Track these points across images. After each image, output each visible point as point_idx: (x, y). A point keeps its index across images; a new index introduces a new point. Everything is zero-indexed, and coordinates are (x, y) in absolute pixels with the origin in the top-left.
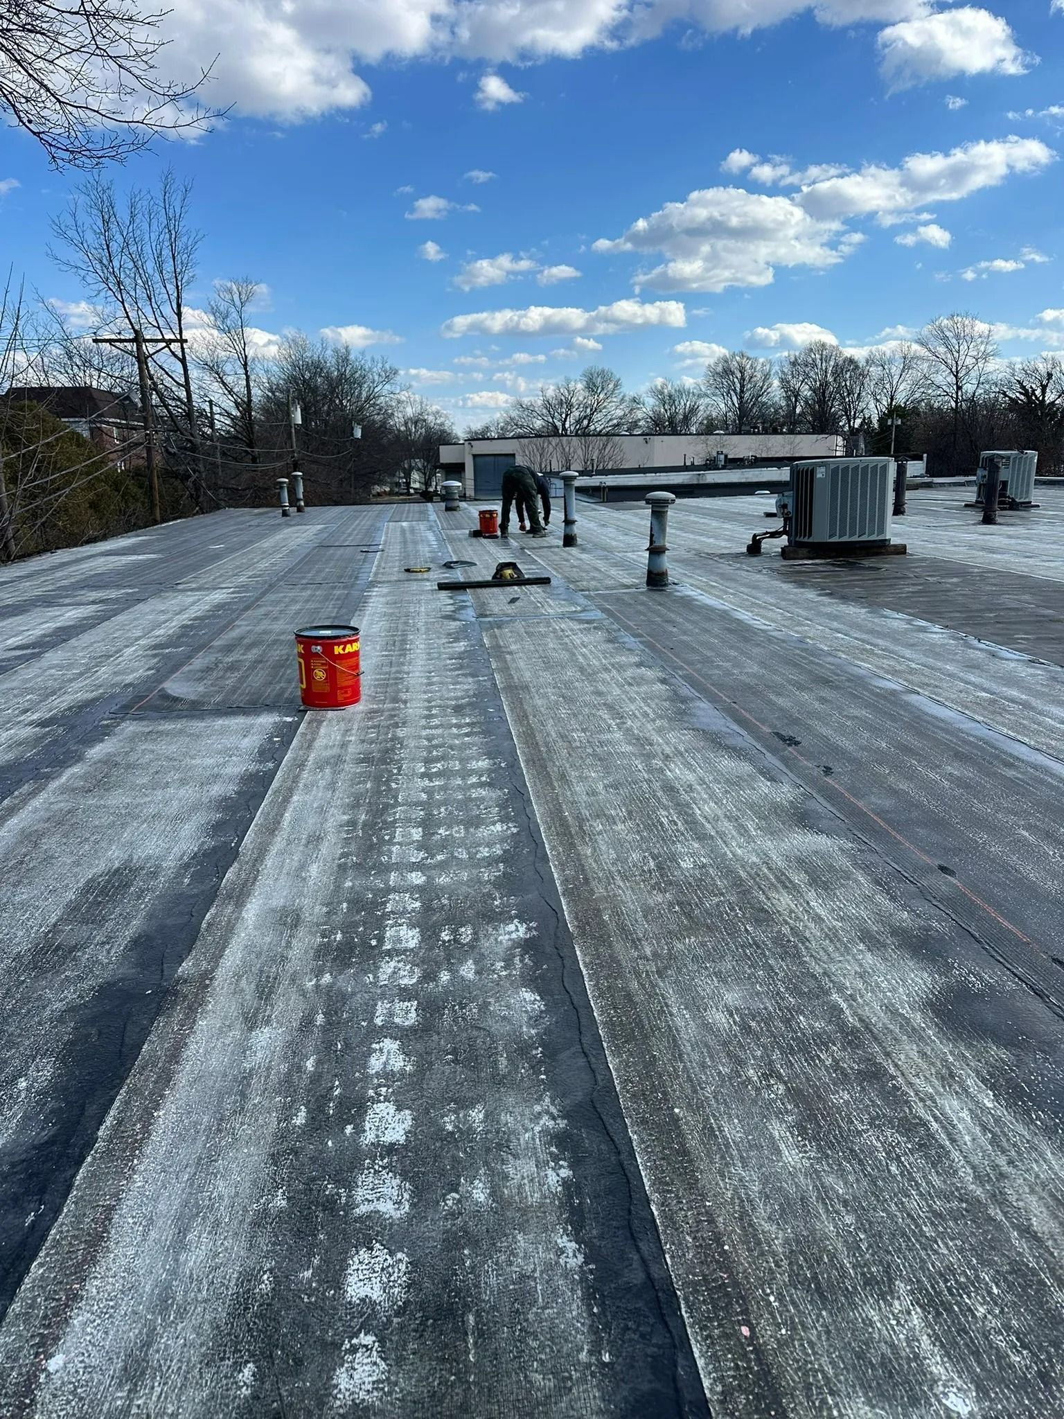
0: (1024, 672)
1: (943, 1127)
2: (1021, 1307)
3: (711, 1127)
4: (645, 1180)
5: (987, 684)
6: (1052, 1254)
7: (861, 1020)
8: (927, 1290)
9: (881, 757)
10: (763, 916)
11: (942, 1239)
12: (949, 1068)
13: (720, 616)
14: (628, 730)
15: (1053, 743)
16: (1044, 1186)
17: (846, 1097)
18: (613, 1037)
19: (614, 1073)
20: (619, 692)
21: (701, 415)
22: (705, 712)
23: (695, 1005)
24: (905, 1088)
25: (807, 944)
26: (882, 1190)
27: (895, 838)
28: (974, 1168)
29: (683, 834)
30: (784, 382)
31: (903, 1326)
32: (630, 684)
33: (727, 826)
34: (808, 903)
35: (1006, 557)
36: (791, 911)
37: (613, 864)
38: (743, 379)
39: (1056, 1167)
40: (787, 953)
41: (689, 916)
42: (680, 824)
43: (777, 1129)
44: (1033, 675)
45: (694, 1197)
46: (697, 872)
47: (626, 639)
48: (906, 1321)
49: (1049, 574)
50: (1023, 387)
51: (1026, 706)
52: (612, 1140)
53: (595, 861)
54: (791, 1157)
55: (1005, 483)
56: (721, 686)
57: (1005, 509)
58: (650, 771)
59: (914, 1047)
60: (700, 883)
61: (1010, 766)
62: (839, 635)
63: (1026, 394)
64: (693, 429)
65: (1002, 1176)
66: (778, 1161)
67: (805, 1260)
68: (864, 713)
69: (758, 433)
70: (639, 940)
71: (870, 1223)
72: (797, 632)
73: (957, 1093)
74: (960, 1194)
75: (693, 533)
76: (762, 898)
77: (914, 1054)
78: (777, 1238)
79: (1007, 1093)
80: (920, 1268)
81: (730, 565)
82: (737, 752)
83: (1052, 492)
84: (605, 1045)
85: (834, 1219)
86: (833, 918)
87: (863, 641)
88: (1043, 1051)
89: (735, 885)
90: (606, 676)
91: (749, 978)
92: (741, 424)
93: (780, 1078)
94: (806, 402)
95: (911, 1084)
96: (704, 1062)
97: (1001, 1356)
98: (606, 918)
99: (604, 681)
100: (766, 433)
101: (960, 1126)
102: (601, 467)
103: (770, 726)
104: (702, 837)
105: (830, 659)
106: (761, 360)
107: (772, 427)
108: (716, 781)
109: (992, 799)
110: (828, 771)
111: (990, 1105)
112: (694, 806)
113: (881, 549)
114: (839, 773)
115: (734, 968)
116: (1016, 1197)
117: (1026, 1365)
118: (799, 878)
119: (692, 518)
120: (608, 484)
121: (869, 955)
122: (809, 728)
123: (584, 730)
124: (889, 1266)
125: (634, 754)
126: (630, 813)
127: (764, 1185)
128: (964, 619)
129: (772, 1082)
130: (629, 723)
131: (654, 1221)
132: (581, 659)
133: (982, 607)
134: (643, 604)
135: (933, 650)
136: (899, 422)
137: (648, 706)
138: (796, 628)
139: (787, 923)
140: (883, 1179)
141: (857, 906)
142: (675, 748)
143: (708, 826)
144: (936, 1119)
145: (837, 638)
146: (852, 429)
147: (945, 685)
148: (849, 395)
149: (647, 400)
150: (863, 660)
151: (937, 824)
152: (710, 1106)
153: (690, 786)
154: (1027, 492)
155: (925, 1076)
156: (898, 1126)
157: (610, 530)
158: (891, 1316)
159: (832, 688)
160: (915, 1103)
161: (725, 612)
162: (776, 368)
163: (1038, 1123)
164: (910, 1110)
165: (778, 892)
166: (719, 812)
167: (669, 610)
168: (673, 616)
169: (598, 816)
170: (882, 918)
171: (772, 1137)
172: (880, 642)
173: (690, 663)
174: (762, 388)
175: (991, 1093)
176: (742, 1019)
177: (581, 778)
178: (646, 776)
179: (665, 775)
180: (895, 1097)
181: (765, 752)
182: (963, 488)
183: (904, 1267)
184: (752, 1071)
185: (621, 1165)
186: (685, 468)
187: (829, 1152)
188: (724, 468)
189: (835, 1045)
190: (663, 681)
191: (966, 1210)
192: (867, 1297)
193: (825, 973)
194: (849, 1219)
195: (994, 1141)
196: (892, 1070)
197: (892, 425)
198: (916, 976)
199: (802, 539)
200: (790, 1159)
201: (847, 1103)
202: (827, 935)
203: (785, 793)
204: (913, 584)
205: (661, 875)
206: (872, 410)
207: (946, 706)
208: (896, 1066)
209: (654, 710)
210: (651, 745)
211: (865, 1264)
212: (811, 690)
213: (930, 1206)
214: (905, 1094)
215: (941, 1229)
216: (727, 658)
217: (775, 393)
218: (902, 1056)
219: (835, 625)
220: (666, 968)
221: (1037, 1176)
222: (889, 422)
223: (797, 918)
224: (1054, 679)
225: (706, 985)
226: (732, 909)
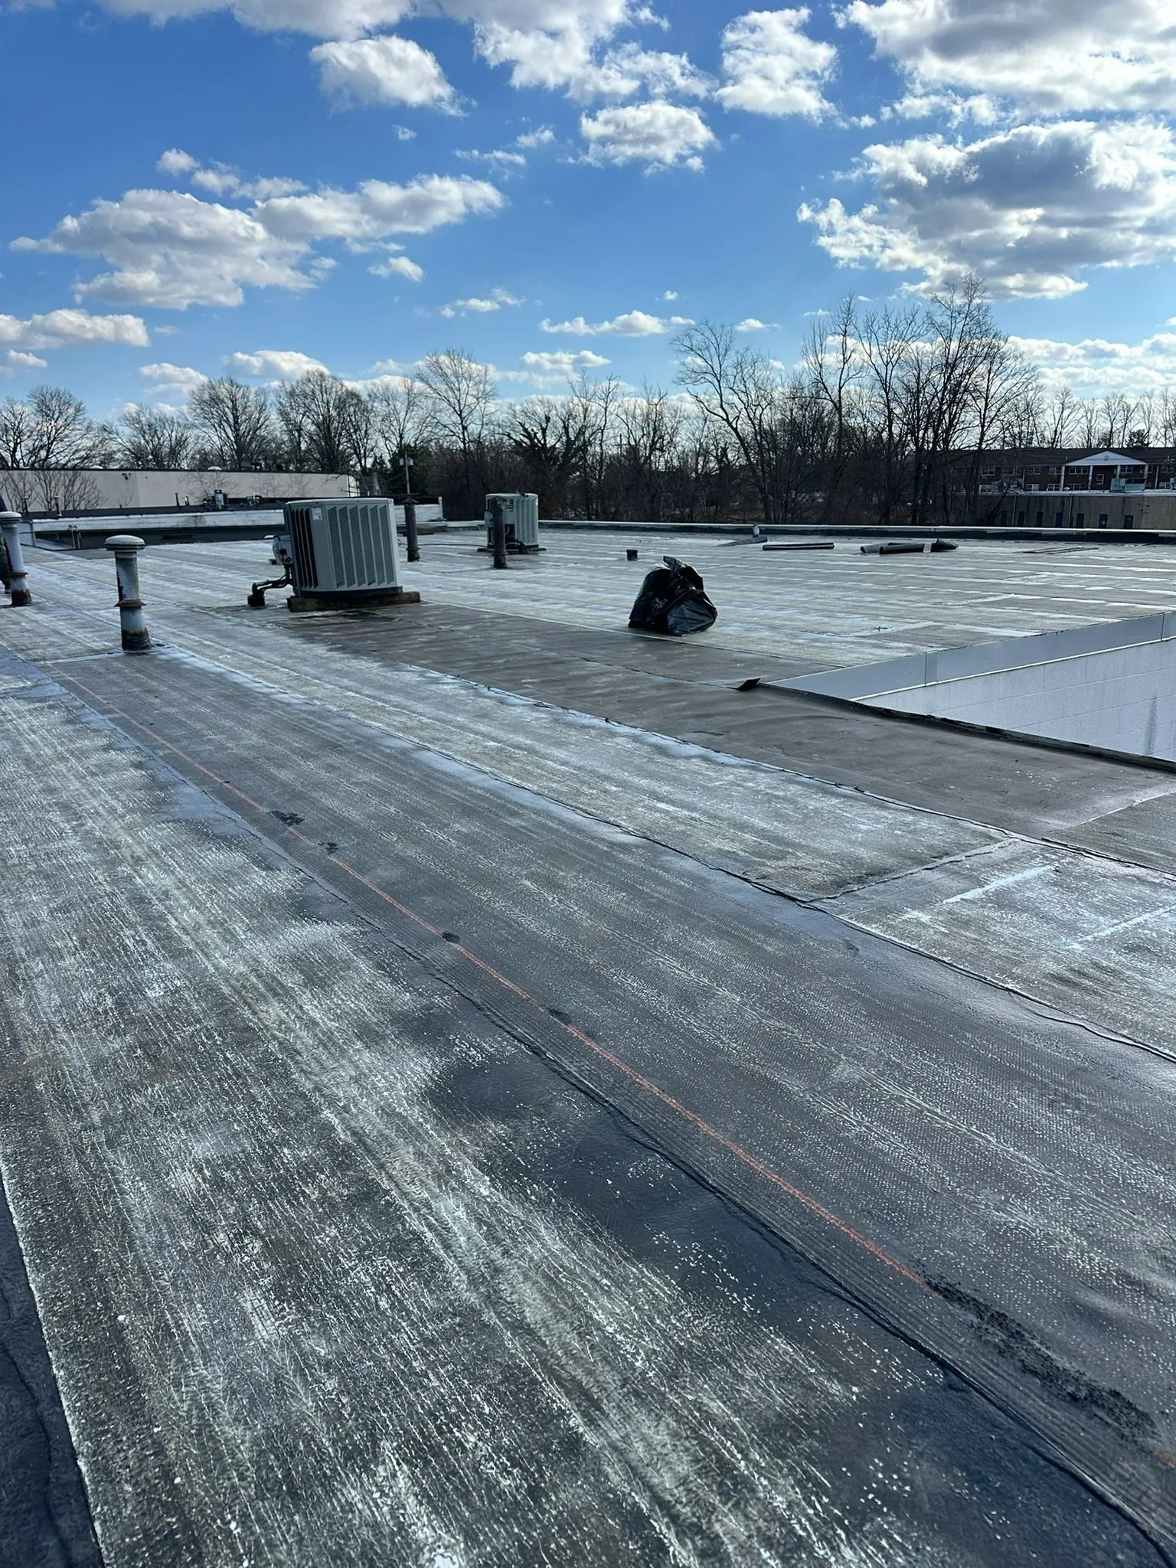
0: (530, 716)
1: (439, 1235)
2: (512, 1418)
3: (167, 1326)
4: (72, 1428)
5: (495, 732)
6: (544, 1344)
7: (354, 1134)
8: (414, 1439)
9: (390, 824)
10: (246, 1037)
11: (433, 1370)
12: (445, 1163)
13: (214, 681)
14: (87, 832)
15: (554, 785)
16: (538, 1267)
17: (334, 1232)
18: (38, 1244)
19: (37, 1295)
20: (78, 785)
21: (190, 449)
22: (191, 797)
23: (154, 1171)
24: (399, 1202)
25: (298, 1058)
26: (369, 1334)
27: (401, 912)
28: (468, 1272)
29: (152, 955)
30: (284, 414)
31: (387, 1495)
32: (93, 774)
33: (210, 935)
34: (301, 1007)
35: (515, 601)
36: (282, 1022)
37: (54, 1013)
38: (234, 408)
39: (550, 1243)
40: (273, 1074)
41: (153, 1058)
42: (149, 942)
43: (250, 1300)
44: (537, 719)
45: (138, 1427)
46: (168, 1000)
47: (92, 718)
48: (391, 1487)
49: (554, 617)
50: (526, 430)
51: (531, 751)
52: (29, 1389)
53: (31, 1014)
54: (266, 1330)
55: (512, 527)
56: (210, 764)
57: (515, 553)
58: (114, 882)
59: (411, 1149)
60: (172, 1013)
61: (514, 814)
62: (350, 693)
63: (529, 436)
64: (184, 465)
65: (497, 1271)
66: (249, 1341)
67: (277, 1457)
68: (374, 777)
69: (261, 471)
70: (85, 1105)
71: (355, 1379)
72: (304, 693)
73: (453, 1189)
74: (454, 1308)
75: (185, 584)
76: (248, 1014)
77: (410, 1158)
78: (243, 1442)
79: (504, 1174)
80: (408, 1415)
81: (228, 620)
82: (227, 841)
83: (558, 535)
84: (26, 1260)
85: (313, 1391)
86: (329, 1019)
87: (375, 698)
88: (539, 1115)
89: (216, 1005)
90: (62, 767)
91: (225, 1119)
92: (240, 460)
93: (256, 1233)
94: (311, 438)
95: (405, 1195)
96: (162, 1242)
97: (491, 1485)
98: (40, 1087)
99: (58, 774)
100: (270, 471)
101: (455, 1228)
102: (71, 508)
103: (269, 806)
104: (176, 953)
105: (340, 721)
106: (253, 390)
107: (277, 465)
108: (202, 881)
109: (498, 852)
110: (332, 848)
111: (486, 1193)
112: (169, 917)
113: (392, 597)
114: (344, 848)
115: (207, 1110)
116: (510, 1290)
117: (516, 1487)
118: (291, 980)
119: (185, 567)
120: (80, 528)
121: (366, 1054)
122: (313, 802)
123: (25, 842)
124: (374, 1425)
125: (92, 863)
126: (83, 941)
127: (230, 1378)
128: (476, 667)
129: (246, 1241)
130: (90, 823)
131: (82, 1480)
132: (28, 749)
133: (492, 653)
134: (116, 672)
135: (445, 702)
136: (412, 463)
137: (117, 798)
138: (303, 689)
139: (274, 1037)
140: (371, 1320)
141: (356, 999)
142: (149, 847)
143: (185, 938)
144: (430, 1226)
145: (347, 697)
146: (364, 468)
147: (455, 738)
148: (355, 432)
149: (121, 429)
150: (374, 719)
151: (443, 888)
152: (165, 1297)
153: (166, 893)
154: (533, 535)
155: (421, 1181)
156: (390, 1250)
157: (79, 583)
158: (374, 1489)
159: (340, 752)
160: (409, 1215)
161: (220, 675)
162: (272, 398)
163: (533, 1198)
164: (404, 1225)
165: (267, 1002)
166: (201, 919)
167: (151, 677)
168: (155, 684)
169: (38, 953)
170: (382, 1007)
171: (243, 1312)
172: (393, 698)
173: (174, 740)
174: (259, 420)
175: (488, 1179)
176: (214, 1172)
177: (18, 906)
178: (108, 889)
179: (134, 884)
180: (389, 1215)
181: (260, 835)
182: (477, 533)
183: (391, 1421)
184: (222, 1235)
185: (40, 1420)
186: (178, 509)
187: (311, 1308)
188: (224, 509)
189: (322, 1172)
190: (139, 766)
191: (460, 1325)
192: (347, 1475)
193: (317, 1088)
194: (331, 1384)
195: (491, 1236)
196: (386, 1184)
197: (404, 466)
198: (415, 1065)
199: (308, 589)
200: (264, 1333)
201: (334, 1240)
202: (321, 1041)
203: (282, 881)
204: (427, 634)
205: (121, 1014)
206: (383, 448)
207: (456, 760)
208: (391, 1177)
209: (124, 804)
210: (117, 848)
211: (347, 1435)
212: (316, 757)
213: (421, 1335)
214: (399, 1208)
215: (432, 1358)
216: (222, 730)
217: (275, 427)
218: (397, 1165)
219: (346, 682)
220: (118, 1134)
221: (531, 1259)
222: (401, 462)
223: (289, 1030)
224: (557, 721)
225: (170, 1141)
226: (210, 1037)
